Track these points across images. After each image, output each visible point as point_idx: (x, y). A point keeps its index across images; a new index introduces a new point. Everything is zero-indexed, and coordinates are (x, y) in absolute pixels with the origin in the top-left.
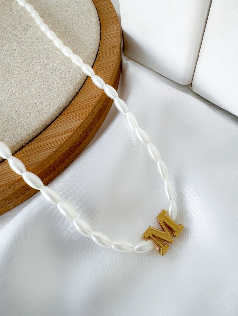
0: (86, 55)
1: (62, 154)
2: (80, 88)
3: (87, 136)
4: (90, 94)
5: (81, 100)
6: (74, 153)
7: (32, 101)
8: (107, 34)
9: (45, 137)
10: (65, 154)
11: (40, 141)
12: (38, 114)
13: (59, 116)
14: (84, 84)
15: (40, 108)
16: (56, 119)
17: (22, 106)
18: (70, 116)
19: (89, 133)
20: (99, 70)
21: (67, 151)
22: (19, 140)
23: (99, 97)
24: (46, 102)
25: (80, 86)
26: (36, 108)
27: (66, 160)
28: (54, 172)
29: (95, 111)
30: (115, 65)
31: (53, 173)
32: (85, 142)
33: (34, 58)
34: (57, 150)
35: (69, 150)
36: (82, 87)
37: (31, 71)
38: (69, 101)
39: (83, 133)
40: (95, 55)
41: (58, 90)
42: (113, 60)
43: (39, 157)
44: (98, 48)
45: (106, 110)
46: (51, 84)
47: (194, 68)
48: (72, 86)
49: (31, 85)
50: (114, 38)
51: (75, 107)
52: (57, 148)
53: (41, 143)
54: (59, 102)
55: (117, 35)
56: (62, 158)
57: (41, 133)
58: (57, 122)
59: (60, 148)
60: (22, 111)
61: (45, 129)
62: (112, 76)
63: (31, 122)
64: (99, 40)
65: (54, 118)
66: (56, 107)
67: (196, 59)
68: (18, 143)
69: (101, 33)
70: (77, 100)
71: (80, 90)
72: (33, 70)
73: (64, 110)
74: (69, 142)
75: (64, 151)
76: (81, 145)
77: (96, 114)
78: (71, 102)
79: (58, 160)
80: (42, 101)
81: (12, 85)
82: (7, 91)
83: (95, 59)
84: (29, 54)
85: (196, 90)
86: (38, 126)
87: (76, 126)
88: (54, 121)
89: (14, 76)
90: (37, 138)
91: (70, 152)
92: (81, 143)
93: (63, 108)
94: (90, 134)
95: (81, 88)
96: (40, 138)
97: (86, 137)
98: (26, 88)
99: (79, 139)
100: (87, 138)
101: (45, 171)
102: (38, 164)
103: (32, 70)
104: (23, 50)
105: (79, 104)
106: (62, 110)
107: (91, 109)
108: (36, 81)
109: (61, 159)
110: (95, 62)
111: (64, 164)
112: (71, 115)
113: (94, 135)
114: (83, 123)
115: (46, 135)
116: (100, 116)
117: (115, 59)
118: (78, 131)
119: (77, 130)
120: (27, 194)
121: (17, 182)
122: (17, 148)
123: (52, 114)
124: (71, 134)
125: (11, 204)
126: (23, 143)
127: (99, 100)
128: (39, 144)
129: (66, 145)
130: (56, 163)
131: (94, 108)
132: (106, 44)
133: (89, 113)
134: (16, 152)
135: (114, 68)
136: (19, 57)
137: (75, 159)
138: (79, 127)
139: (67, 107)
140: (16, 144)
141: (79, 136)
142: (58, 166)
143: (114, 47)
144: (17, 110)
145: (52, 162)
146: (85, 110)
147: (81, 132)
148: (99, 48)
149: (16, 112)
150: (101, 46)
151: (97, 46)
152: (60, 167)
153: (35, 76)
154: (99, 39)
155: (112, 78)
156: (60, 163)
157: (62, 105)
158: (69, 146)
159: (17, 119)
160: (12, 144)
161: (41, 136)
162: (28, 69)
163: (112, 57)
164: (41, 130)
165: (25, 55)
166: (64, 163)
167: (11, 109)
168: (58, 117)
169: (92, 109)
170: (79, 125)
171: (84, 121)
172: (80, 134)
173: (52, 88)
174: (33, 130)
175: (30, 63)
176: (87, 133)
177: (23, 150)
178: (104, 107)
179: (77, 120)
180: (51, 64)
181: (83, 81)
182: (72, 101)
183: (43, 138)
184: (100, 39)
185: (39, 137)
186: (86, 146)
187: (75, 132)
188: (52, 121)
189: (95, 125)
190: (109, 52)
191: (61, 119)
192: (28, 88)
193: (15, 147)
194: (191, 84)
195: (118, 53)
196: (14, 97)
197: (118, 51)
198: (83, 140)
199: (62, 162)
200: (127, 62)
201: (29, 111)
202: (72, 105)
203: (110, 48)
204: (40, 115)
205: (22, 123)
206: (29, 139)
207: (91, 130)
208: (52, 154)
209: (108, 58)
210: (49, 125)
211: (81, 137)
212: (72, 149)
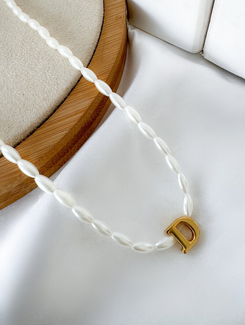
0: (90, 28)
1: (75, 136)
2: (87, 65)
3: (98, 115)
4: (98, 71)
6: (86, 134)
7: (38, 82)
8: (111, 4)
9: (55, 119)
10: (77, 136)
11: (51, 124)
12: (46, 95)
13: (68, 96)
14: (91, 60)
15: (47, 89)
16: (65, 99)
17: (29, 89)
18: (79, 96)
19: (100, 111)
20: (105, 44)
21: (79, 132)
22: (29, 124)
23: (108, 74)
24: (53, 82)
26: (44, 89)
27: (78, 140)
28: (67, 154)
30: (122, 38)
31: (66, 155)
32: (96, 121)
34: (69, 132)
35: (81, 131)
37: (34, 50)
38: (77, 80)
40: (100, 29)
42: (120, 32)
43: (52, 141)
44: (102, 20)
45: (115, 86)
46: (57, 63)
47: (204, 34)
49: (36, 65)
50: (119, 8)
51: (83, 86)
52: (69, 130)
53: (52, 126)
54: (66, 81)
55: (122, 4)
56: (75, 139)
57: (51, 115)
58: (66, 103)
59: (72, 129)
60: (29, 94)
61: (54, 111)
62: (120, 50)
63: (40, 105)
64: (103, 11)
65: (63, 99)
66: (64, 87)
67: (206, 24)
68: (29, 128)
69: (105, 3)
72: (37, 49)
73: (72, 90)
74: (80, 123)
75: (76, 132)
76: (92, 125)
78: (79, 81)
79: (71, 142)
80: (49, 82)
81: (16, 66)
82: (12, 73)
83: (101, 33)
85: (208, 58)
86: (47, 108)
87: (86, 106)
88: (63, 102)
89: (17, 57)
90: (47, 121)
91: (82, 133)
92: (92, 123)
93: (72, 88)
94: (101, 113)
96: (51, 121)
97: (97, 117)
98: (30, 68)
99: (90, 119)
101: (58, 154)
102: (51, 147)
106: (70, 89)
108: (41, 60)
109: (73, 141)
110: (100, 36)
111: (76, 145)
113: (105, 113)
114: (93, 102)
115: (57, 118)
117: (122, 31)
119: (88, 110)
122: (28, 132)
123: (61, 95)
124: (82, 114)
125: (27, 188)
126: (34, 127)
127: (108, 77)
128: (50, 127)
129: (78, 127)
130: (69, 145)
132: (111, 15)
134: (28, 136)
136: (20, 36)
138: (90, 107)
139: (75, 86)
140: (27, 128)
141: (90, 116)
142: (71, 148)
143: (120, 18)
144: (24, 92)
145: (65, 144)
147: (92, 112)
148: (103, 20)
149: (23, 95)
150: (106, 17)
151: (102, 18)
152: (73, 148)
153: (38, 55)
155: (119, 52)
157: (71, 85)
158: (81, 126)
159: (25, 102)
160: (23, 129)
161: (51, 119)
162: (30, 48)
164: (51, 112)
165: (25, 32)
167: (18, 92)
168: (66, 97)
170: (90, 105)
171: (95, 100)
173: (57, 67)
174: (43, 113)
175: (32, 41)
176: (98, 112)
177: (34, 134)
178: (113, 83)
179: (87, 100)
181: (89, 58)
182: (80, 79)
183: (53, 120)
184: (104, 10)
185: (49, 120)
186: (97, 125)
187: (86, 112)
188: (61, 102)
189: (105, 103)
190: (114, 24)
191: (70, 99)
192: (33, 69)
193: (26, 131)
194: (202, 51)
195: (124, 24)
196: (20, 79)
197: (124, 22)
198: (94, 120)
199: (74, 144)
200: (133, 31)
201: (37, 93)
202: (80, 84)
203: (116, 19)
204: (48, 96)
205: (30, 106)
206: (39, 122)
207: (102, 109)
208: (65, 136)
209: (114, 30)
210: (58, 107)
211: (92, 116)
212: (83, 129)
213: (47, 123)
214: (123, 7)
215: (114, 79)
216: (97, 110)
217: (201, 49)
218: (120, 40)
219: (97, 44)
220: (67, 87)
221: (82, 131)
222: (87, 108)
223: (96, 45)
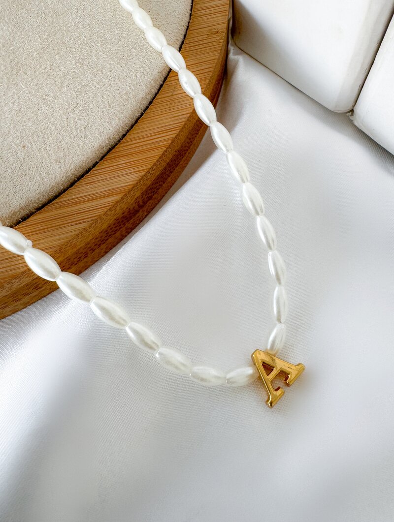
1: (102, 232)
2: (143, 109)
3: (150, 198)
4: (160, 124)
5: (143, 134)
6: (124, 229)
7: (54, 127)
8: (205, 5)
9: (71, 199)
10: (105, 232)
11: (61, 207)
12: (62, 155)
13: (100, 160)
14: (151, 103)
15: (66, 144)
16: (94, 166)
17: (35, 137)
19: (154, 193)
21: (109, 227)
22: (23, 202)
23: (177, 132)
24: (79, 132)
25: (143, 107)
26: (60, 142)
27: (107, 239)
28: (85, 260)
29: (168, 155)
30: (212, 69)
31: (83, 261)
32: (145, 209)
33: (64, 43)
34: (90, 227)
35: (114, 224)
36: (147, 107)
37: (58, 70)
38: (121, 135)
39: (143, 194)
40: (177, 47)
41: (103, 111)
42: (211, 59)
43: (57, 237)
44: (184, 33)
45: (189, 151)
46: (91, 98)
47: (360, 83)
48: (129, 106)
49: (55, 97)
50: (217, 15)
51: (130, 147)
52: (91, 222)
53: (64, 211)
54: (102, 134)
55: (223, 9)
56: (101, 237)
57: (64, 191)
58: (95, 172)
59: (96, 222)
60: (34, 147)
61: (72, 184)
62: (205, 90)
63: (48, 170)
64: (189, 17)
65: (91, 165)
66: (96, 145)
67: (366, 66)
68: (21, 208)
69: (194, 3)
70: (136, 133)
71: (142, 114)
72: (62, 67)
73: (110, 150)
74: (113, 211)
75: (105, 226)
76: (137, 215)
77: (168, 161)
78: (124, 136)
79: (93, 241)
80: (72, 130)
81: (21, 93)
82: (11, 105)
84: (58, 34)
85: (361, 125)
86: (60, 177)
87: (129, 184)
88: (89, 170)
89: (26, 77)
90: (56, 201)
92: (137, 211)
93: (109, 147)
94: (155, 196)
95: (145, 111)
96: (63, 201)
98: (45, 101)
99: (134, 205)
100: (148, 203)
102: (53, 250)
103: (59, 66)
104: (46, 25)
105: (139, 141)
106: (105, 150)
107: (159, 154)
108: (65, 89)
109: (98, 240)
111: (104, 246)
112: (122, 162)
113: (164, 196)
114: (142, 178)
115: (74, 197)
116: (177, 163)
117: (215, 57)
118: (132, 192)
119: (130, 191)
120: (35, 294)
121: (16, 278)
122: (20, 216)
123: (88, 158)
124: (118, 197)
126: (31, 208)
127: (176, 137)
128: (59, 211)
129: (109, 217)
130: (89, 246)
131: (166, 151)
132: (201, 26)
133: (155, 160)
134: (18, 223)
135: (210, 75)
136: (39, 40)
137: (126, 236)
138: (135, 186)
139: (116, 144)
140: (18, 208)
141: (133, 201)
142: (93, 250)
143: (215, 34)
144: (26, 143)
145: (81, 245)
146: (149, 154)
147: (138, 194)
148: (186, 32)
149: (24, 147)
150: (191, 29)
151: (184, 28)
152: (97, 251)
153: (63, 79)
154: (188, 15)
156: (96, 245)
157: (108, 142)
158: (115, 217)
159: (24, 161)
160: (11, 208)
161: (64, 198)
162: (52, 64)
163: (209, 53)
164: (66, 186)
165: (49, 35)
166: (105, 244)
167: (15, 140)
168: (97, 163)
169: (161, 153)
170: (136, 182)
171: (145, 175)
172: (136, 197)
173: (91, 105)
174: (51, 186)
175: (56, 53)
176: (150, 195)
177: (30, 219)
178: (186, 147)
179: (131, 173)
180: (95, 58)
181: (149, 98)
182: (126, 133)
183: (66, 200)
184: (191, 15)
185: (60, 199)
187: (125, 195)
188: (86, 170)
189: (166, 179)
190: (204, 43)
191: (103, 167)
192: (49, 103)
193: (15, 213)
194: (352, 111)
195: (221, 45)
196: (23, 118)
197: (222, 41)
198: (141, 207)
199: (100, 244)
200: (236, 57)
201: (47, 148)
202: (125, 143)
203: (207, 35)
204: (65, 156)
205: (31, 169)
206: (41, 201)
207: (158, 189)
208: (82, 232)
209: (202, 54)
210: (80, 178)
211: (137, 201)
212: (119, 222)
213: (55, 203)
214: (224, 14)
215: (188, 140)
216: (150, 192)
217: (350, 108)
218: (209, 73)
219: (168, 75)
220: (100, 145)
221: (116, 225)
222: (130, 187)
223: (164, 76)
